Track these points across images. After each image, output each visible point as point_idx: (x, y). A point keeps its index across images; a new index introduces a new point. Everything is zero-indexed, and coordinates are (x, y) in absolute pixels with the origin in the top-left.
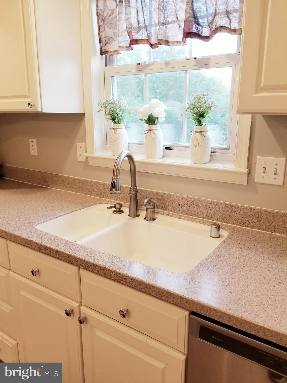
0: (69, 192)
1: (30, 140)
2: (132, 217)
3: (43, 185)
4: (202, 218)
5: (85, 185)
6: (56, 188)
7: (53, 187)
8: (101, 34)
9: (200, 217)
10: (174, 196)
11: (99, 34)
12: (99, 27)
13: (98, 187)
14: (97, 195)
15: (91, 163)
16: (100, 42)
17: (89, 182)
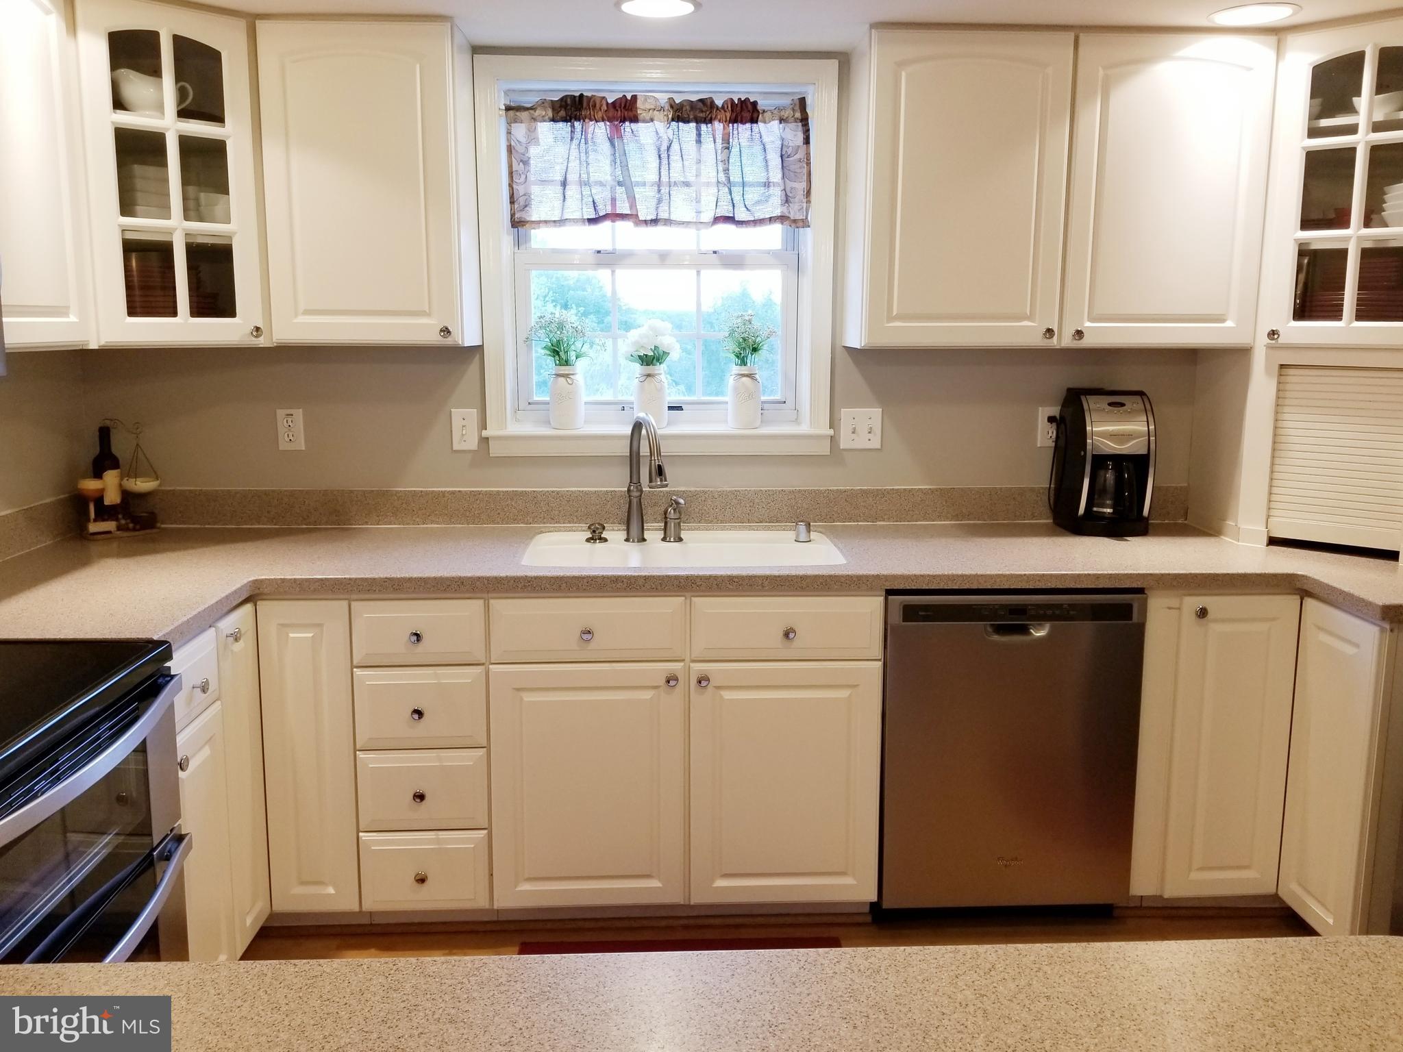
0: (425, 526)
1: (281, 413)
2: (633, 541)
3: (327, 523)
4: (761, 522)
5: (478, 502)
6: (378, 524)
7: (367, 523)
8: (514, 186)
9: (756, 523)
10: (705, 492)
11: (511, 186)
12: (511, 174)
13: (516, 502)
14: (515, 521)
15: (495, 450)
16: (512, 202)
17: (490, 494)
